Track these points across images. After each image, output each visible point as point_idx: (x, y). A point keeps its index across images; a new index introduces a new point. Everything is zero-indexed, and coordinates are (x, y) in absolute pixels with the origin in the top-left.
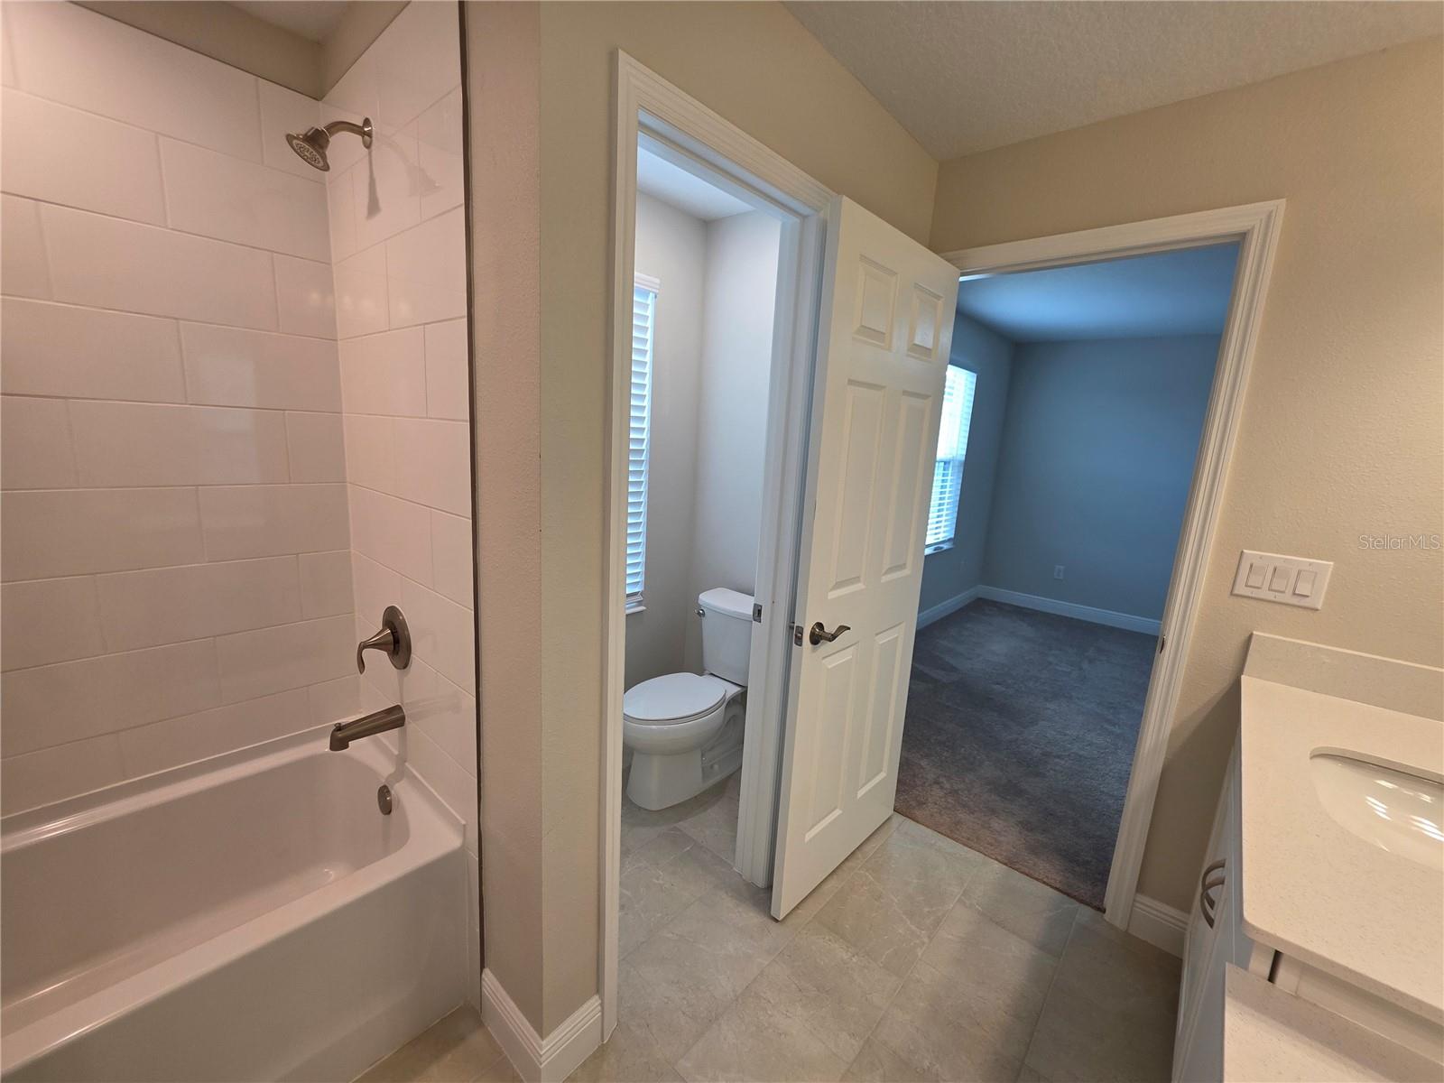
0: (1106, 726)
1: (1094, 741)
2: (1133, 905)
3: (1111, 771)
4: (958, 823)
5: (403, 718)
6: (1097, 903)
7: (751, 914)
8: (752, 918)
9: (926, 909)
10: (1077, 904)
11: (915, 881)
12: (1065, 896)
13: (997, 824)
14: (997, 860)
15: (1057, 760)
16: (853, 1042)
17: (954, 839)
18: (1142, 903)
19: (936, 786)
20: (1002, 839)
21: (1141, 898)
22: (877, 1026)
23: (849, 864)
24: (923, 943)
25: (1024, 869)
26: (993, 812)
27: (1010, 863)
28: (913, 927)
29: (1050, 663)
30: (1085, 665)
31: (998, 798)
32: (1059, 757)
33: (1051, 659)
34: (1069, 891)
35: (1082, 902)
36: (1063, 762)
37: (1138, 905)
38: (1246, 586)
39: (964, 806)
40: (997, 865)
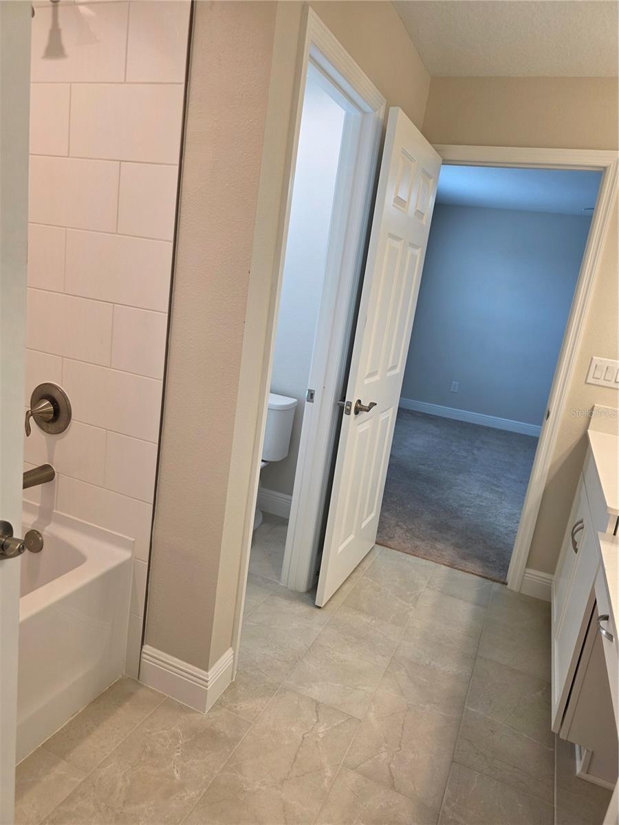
0: (493, 488)
1: (488, 497)
2: (524, 576)
3: (500, 513)
4: (416, 547)
5: (53, 474)
6: (503, 581)
7: (301, 607)
8: (302, 609)
9: (409, 593)
10: (492, 583)
11: (398, 580)
12: (485, 579)
13: (440, 546)
14: (443, 564)
15: (468, 509)
16: (385, 659)
17: (416, 556)
18: (528, 573)
19: (397, 528)
20: (444, 553)
21: (529, 571)
22: (396, 650)
23: (355, 574)
24: (411, 609)
25: (460, 568)
26: (436, 539)
27: (452, 566)
28: (404, 603)
29: (453, 451)
30: (475, 452)
31: (437, 532)
32: (468, 507)
33: (453, 448)
34: (486, 576)
35: (494, 581)
36: (471, 510)
37: (526, 575)
38: (593, 378)
39: (418, 538)
40: (443, 567)
